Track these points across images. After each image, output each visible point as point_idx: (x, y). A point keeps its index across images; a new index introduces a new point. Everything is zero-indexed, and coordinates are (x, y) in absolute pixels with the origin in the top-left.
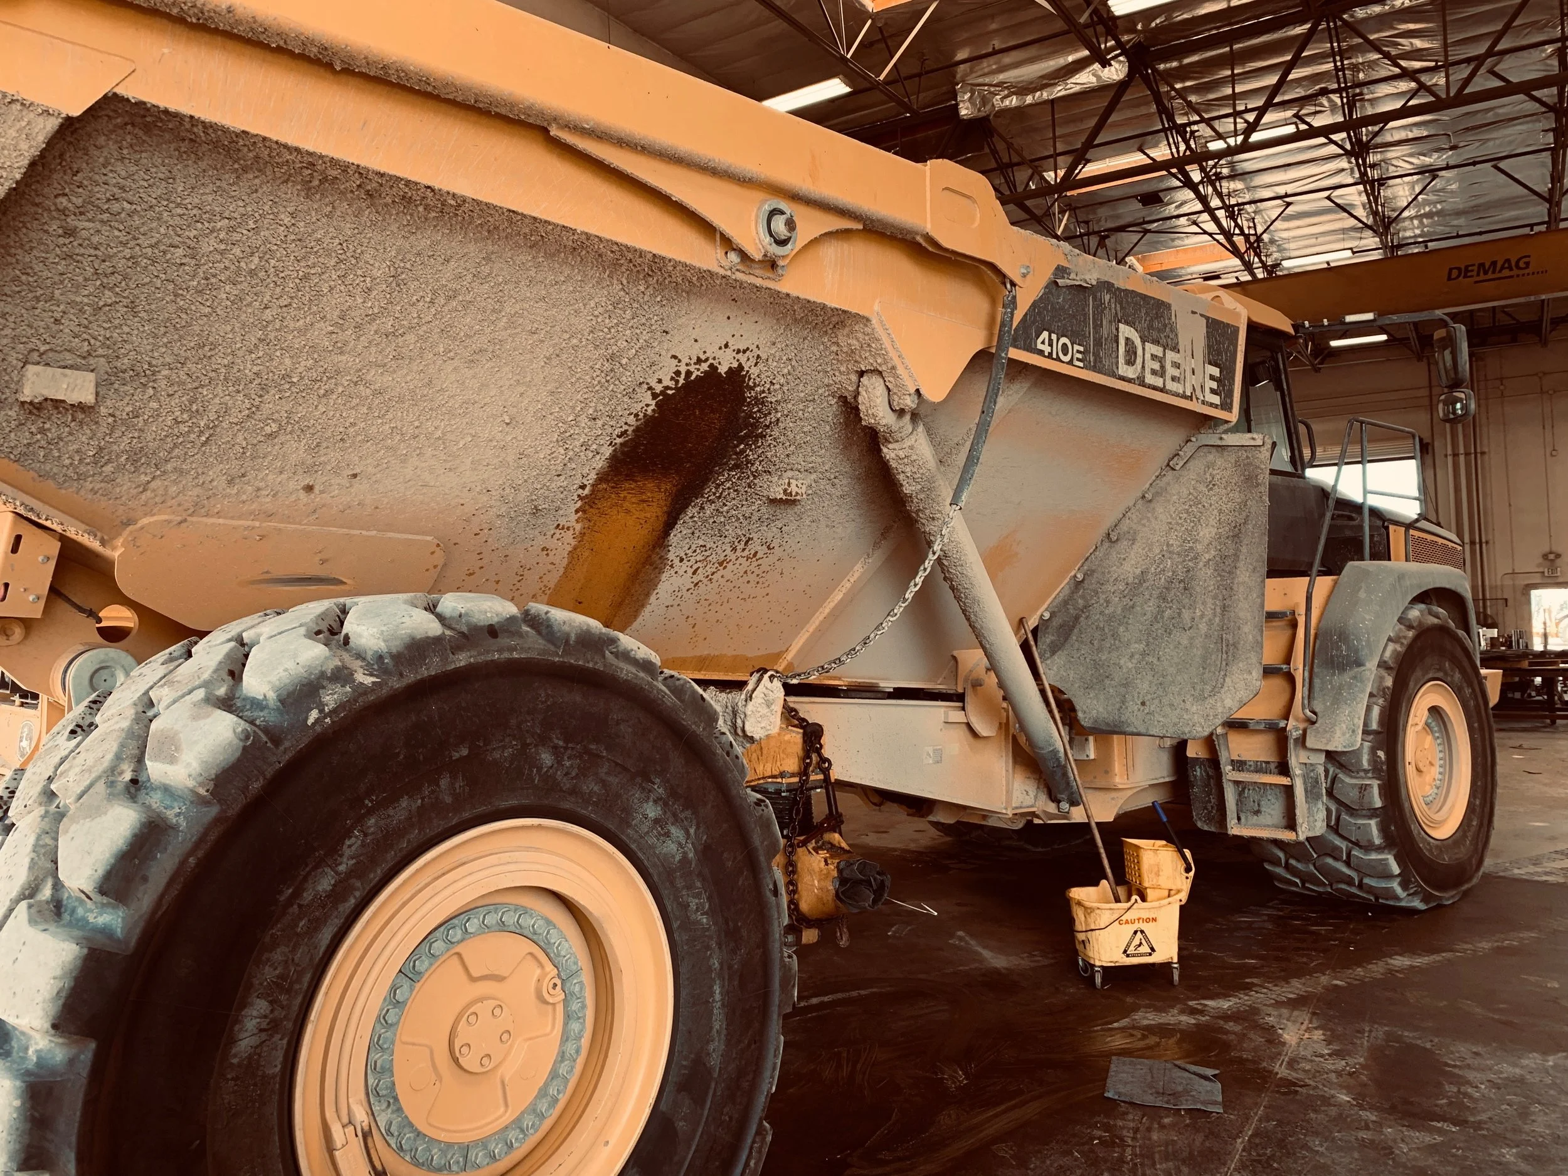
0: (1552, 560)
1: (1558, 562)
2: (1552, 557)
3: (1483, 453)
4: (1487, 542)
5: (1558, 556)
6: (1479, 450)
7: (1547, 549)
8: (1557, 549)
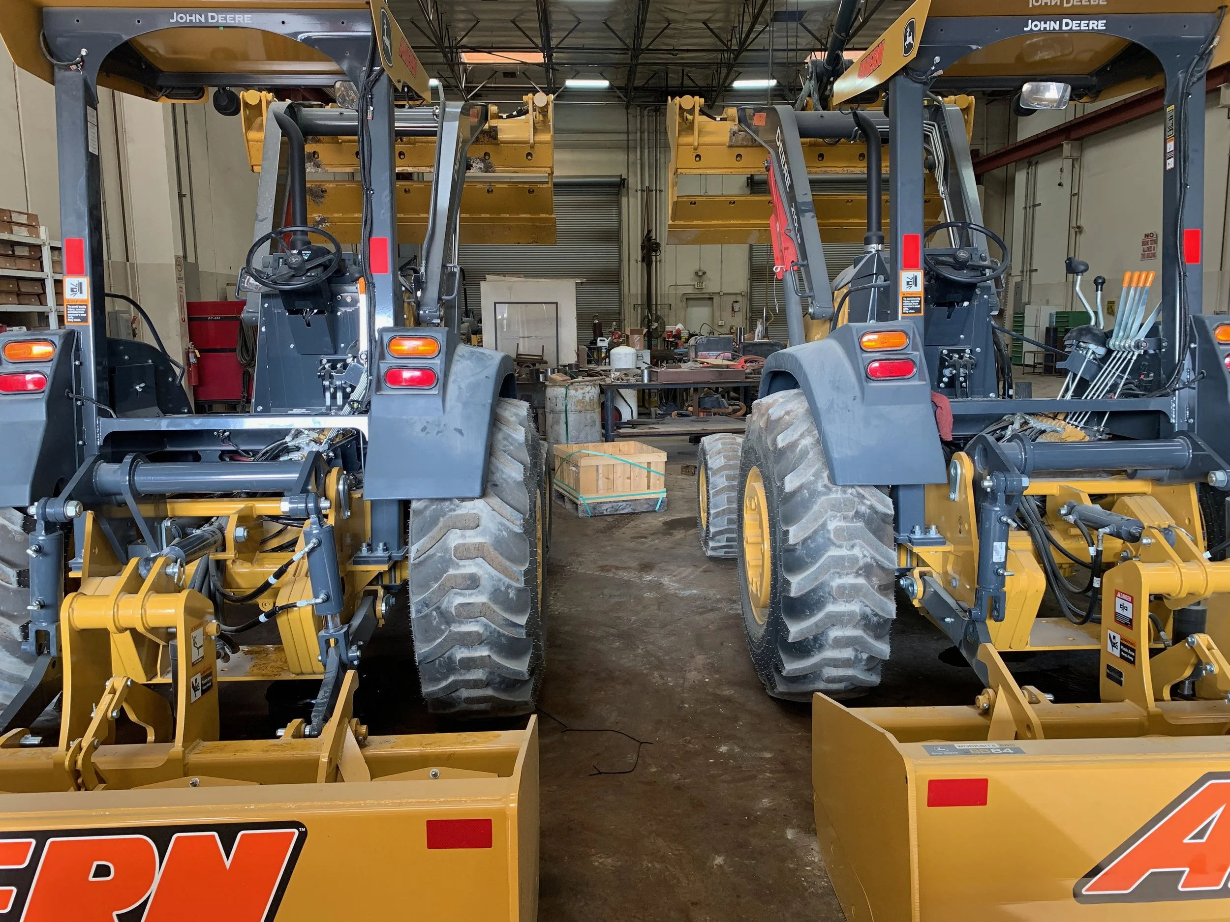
0: (700, 276)
1: (704, 277)
2: (700, 273)
3: (661, 191)
4: (660, 261)
5: (704, 273)
6: (658, 188)
7: (697, 268)
8: (704, 268)
